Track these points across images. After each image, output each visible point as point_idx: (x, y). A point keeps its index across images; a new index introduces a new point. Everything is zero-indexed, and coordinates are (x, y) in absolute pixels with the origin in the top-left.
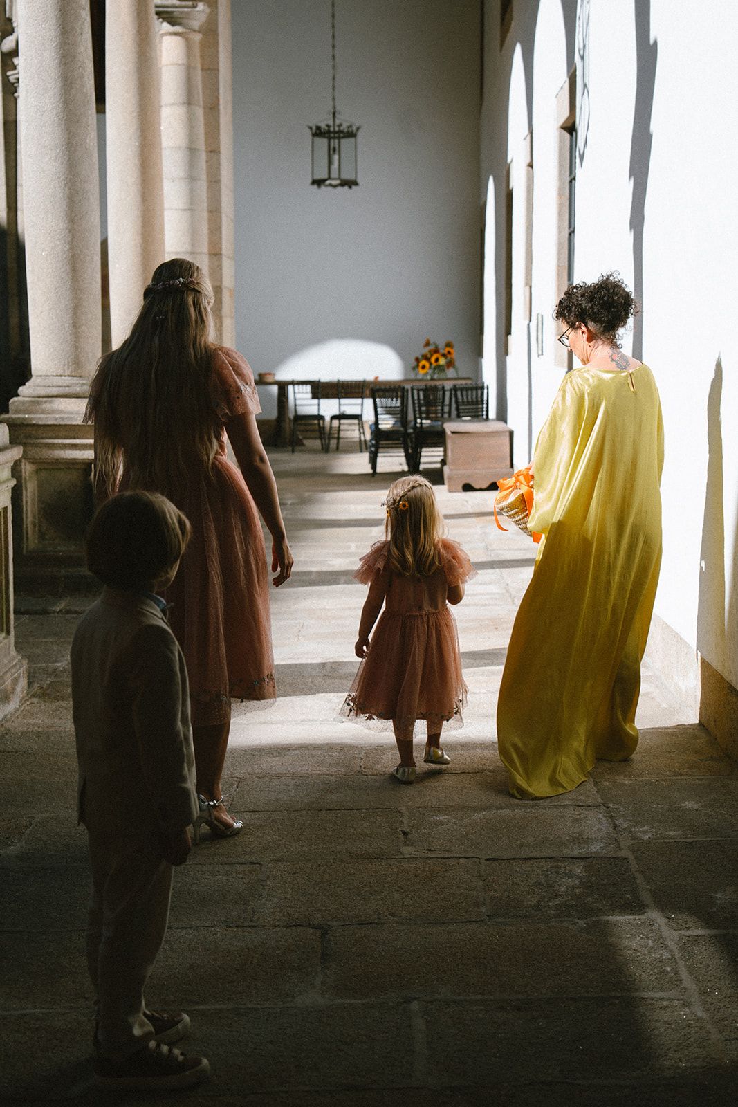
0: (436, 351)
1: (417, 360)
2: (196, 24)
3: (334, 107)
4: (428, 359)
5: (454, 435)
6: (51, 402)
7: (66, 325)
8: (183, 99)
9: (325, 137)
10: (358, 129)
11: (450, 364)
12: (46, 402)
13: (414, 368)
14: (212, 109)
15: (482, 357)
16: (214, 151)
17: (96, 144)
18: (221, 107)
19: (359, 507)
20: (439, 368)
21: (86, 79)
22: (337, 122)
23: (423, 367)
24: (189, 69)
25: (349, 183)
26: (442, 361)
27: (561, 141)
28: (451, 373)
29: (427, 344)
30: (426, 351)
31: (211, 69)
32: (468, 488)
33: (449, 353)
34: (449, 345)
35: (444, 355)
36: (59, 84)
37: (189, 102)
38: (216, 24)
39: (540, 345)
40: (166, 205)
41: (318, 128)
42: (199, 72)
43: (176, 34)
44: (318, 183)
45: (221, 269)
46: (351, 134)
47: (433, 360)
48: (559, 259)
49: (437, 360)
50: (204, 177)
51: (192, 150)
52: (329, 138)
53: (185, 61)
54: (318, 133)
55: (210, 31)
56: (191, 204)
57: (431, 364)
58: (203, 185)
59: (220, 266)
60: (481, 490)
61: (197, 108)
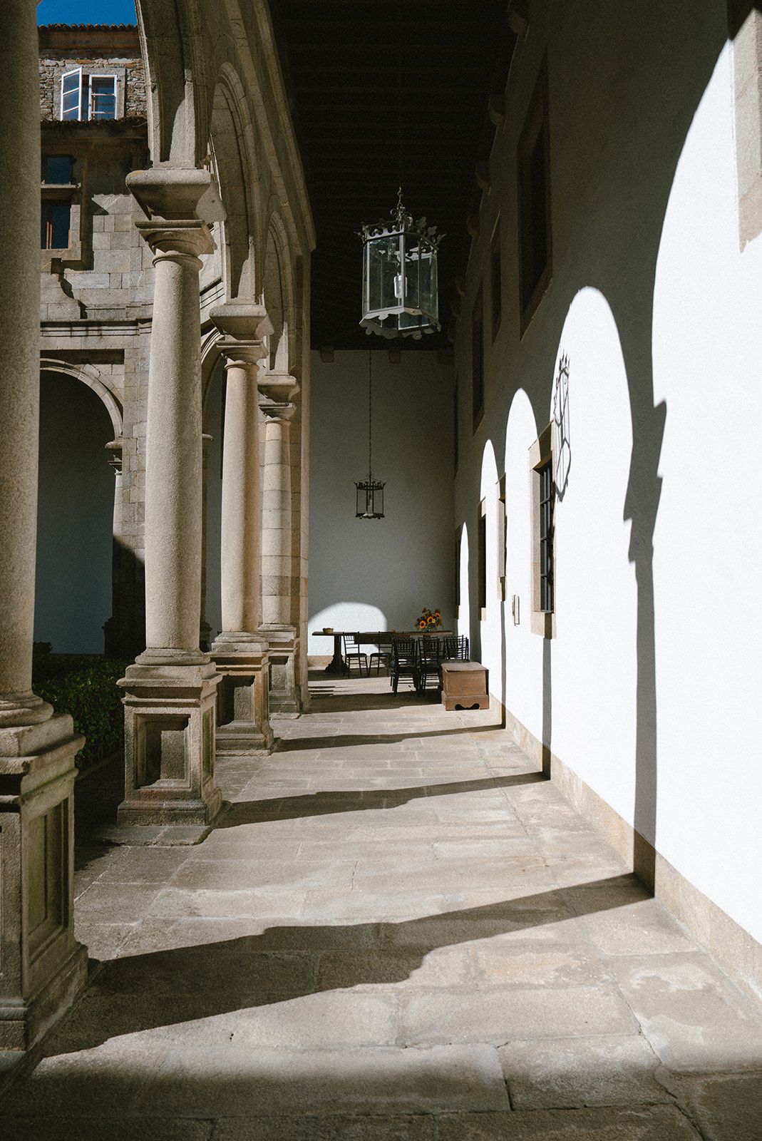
0: (430, 615)
1: (419, 620)
2: (288, 416)
3: (370, 472)
4: (425, 620)
5: (450, 674)
6: (157, 669)
7: (172, 609)
8: (278, 460)
9: (364, 489)
10: (384, 484)
11: (438, 622)
12: (154, 669)
13: (416, 625)
14: (296, 467)
15: (458, 618)
16: (296, 492)
17: (201, 472)
18: (302, 465)
19: (389, 724)
20: (432, 626)
21: (195, 424)
22: (372, 481)
23: (422, 625)
24: (283, 442)
25: (379, 516)
26: (434, 621)
27: (534, 478)
28: (439, 628)
29: (424, 611)
30: (423, 615)
31: (296, 443)
32: (459, 708)
33: (438, 616)
34: (437, 611)
35: (434, 618)
36: (174, 428)
37: (282, 462)
38: (300, 416)
39: (517, 617)
40: (265, 525)
41: (361, 484)
42: (288, 445)
43: (274, 422)
44: (359, 515)
45: (299, 566)
46: (380, 488)
47: (428, 620)
48: (534, 558)
49: (431, 620)
50: (290, 508)
51: (283, 492)
52: (367, 490)
53: (280, 438)
54: (360, 487)
55: (296, 420)
56: (281, 525)
57: (427, 622)
58: (289, 514)
59: (299, 564)
60: (467, 709)
61: (287, 466)
